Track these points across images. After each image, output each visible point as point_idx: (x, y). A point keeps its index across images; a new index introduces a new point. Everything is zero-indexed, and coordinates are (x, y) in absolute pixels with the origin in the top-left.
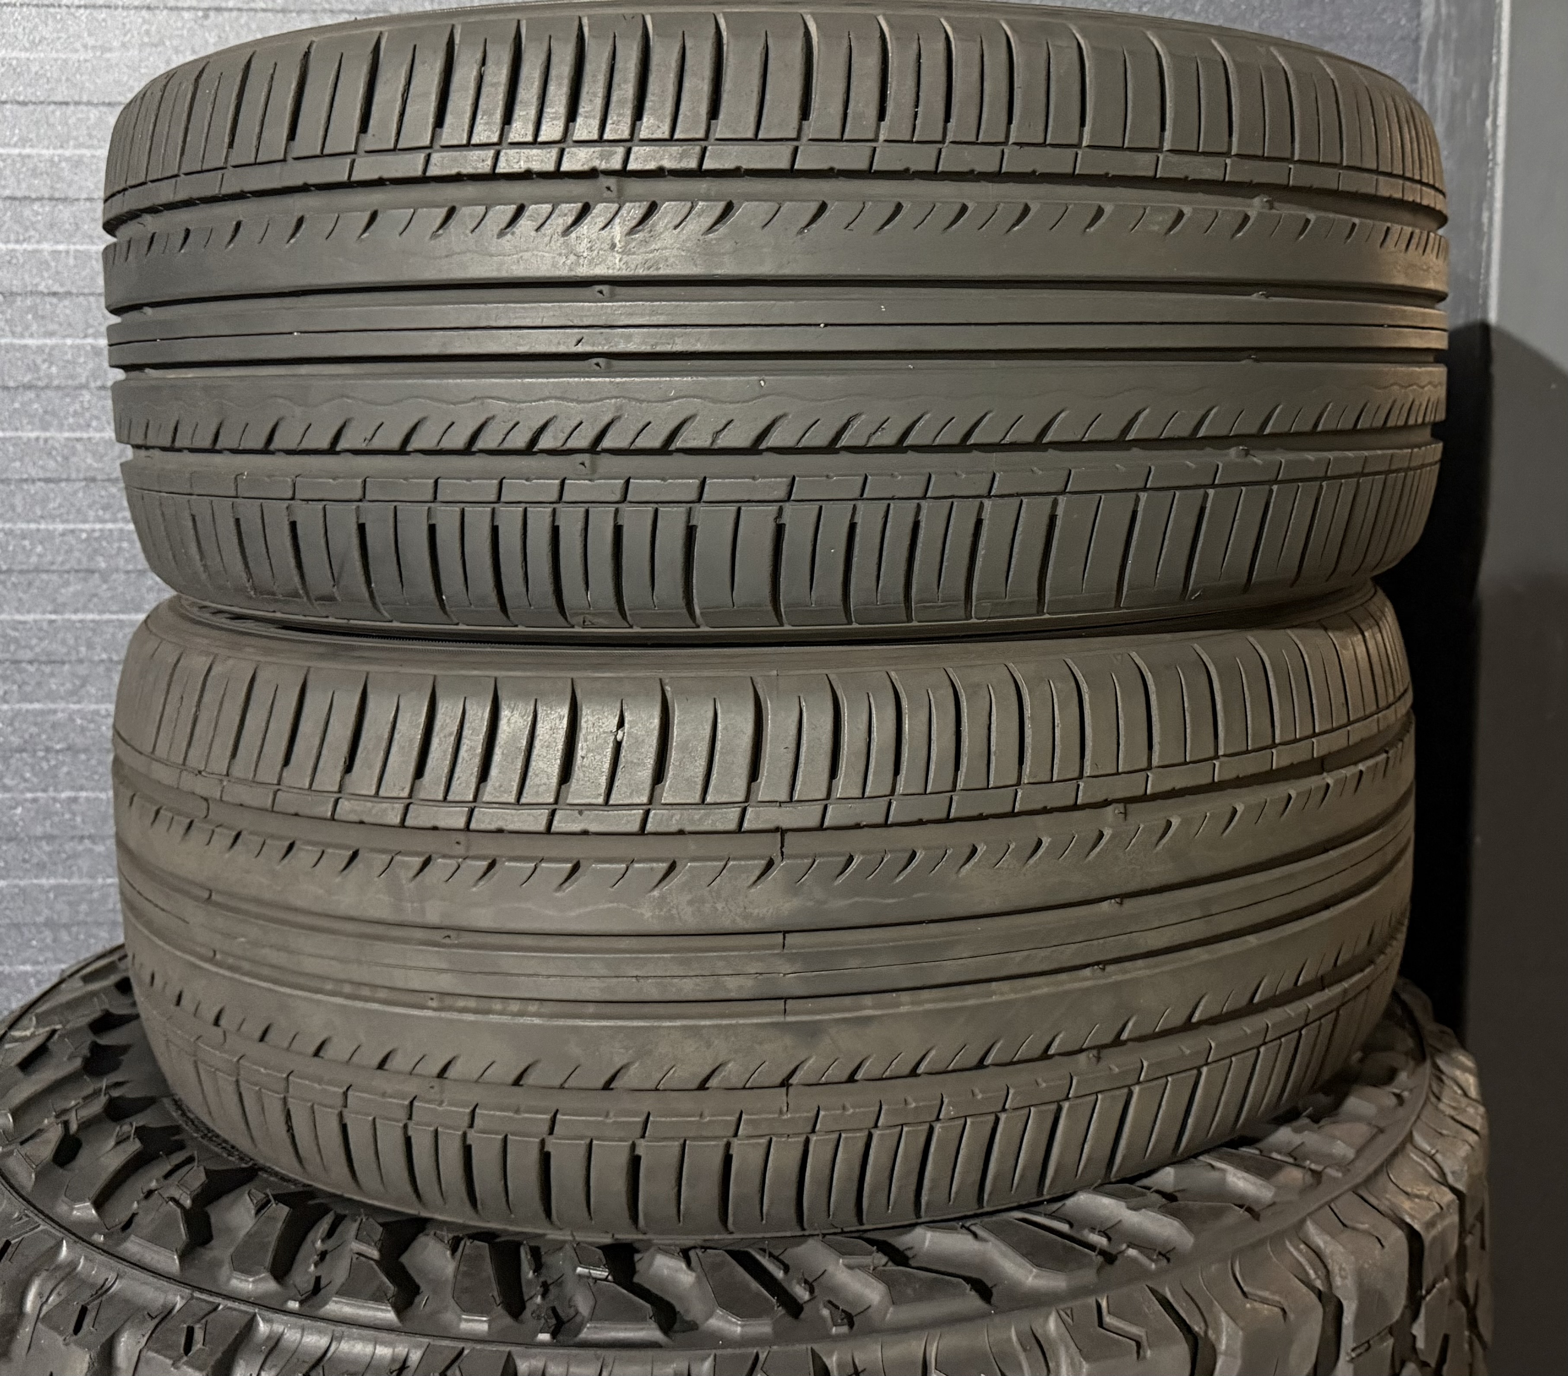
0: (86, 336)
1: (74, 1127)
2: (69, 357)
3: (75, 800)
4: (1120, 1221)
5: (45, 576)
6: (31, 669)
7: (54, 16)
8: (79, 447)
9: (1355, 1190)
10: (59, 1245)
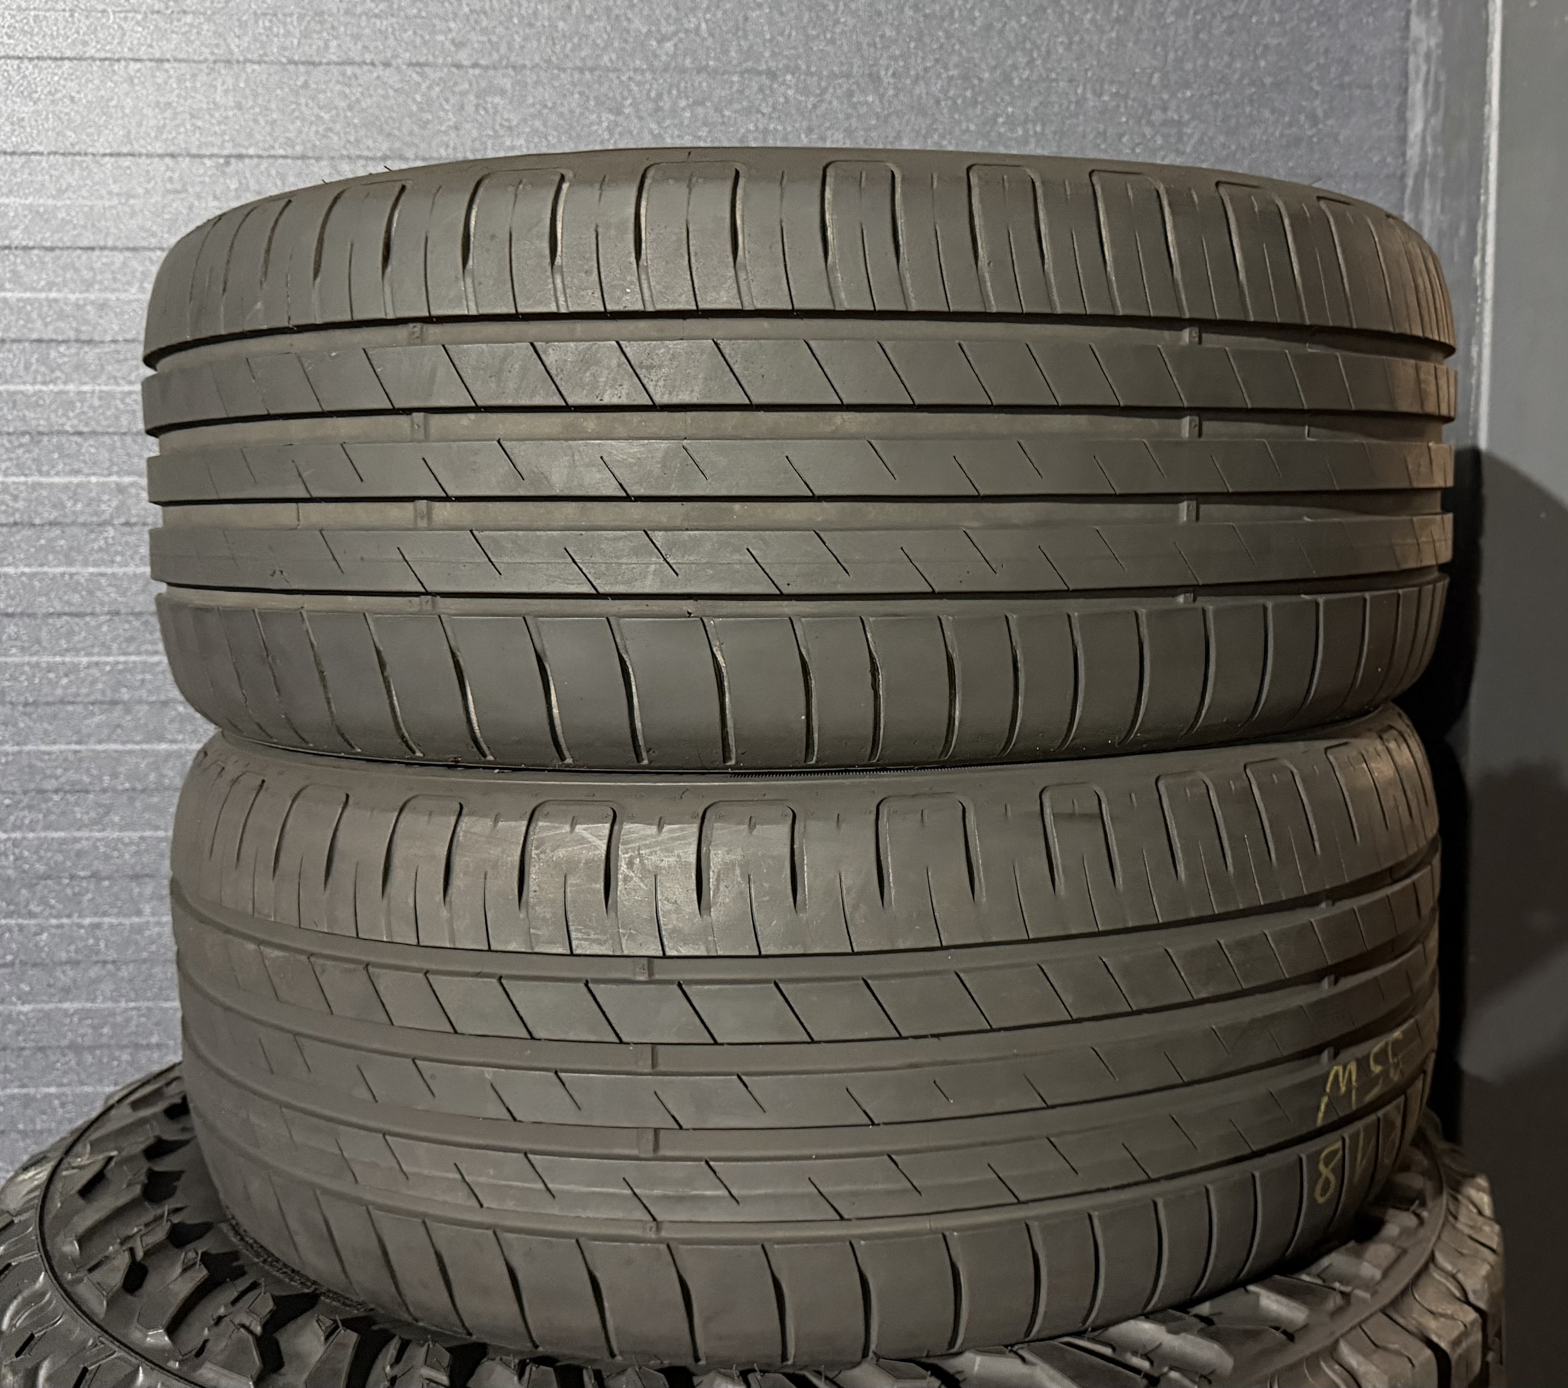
0: (110, 475)
1: (140, 1254)
2: (93, 494)
3: (98, 926)
4: (1160, 1344)
5: (70, 708)
6: (56, 798)
7: (80, 164)
8: (103, 581)
9: (1384, 1311)
10: (136, 1371)
